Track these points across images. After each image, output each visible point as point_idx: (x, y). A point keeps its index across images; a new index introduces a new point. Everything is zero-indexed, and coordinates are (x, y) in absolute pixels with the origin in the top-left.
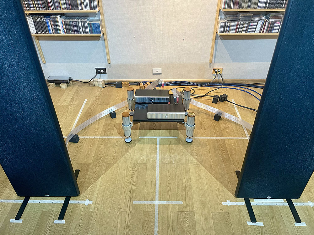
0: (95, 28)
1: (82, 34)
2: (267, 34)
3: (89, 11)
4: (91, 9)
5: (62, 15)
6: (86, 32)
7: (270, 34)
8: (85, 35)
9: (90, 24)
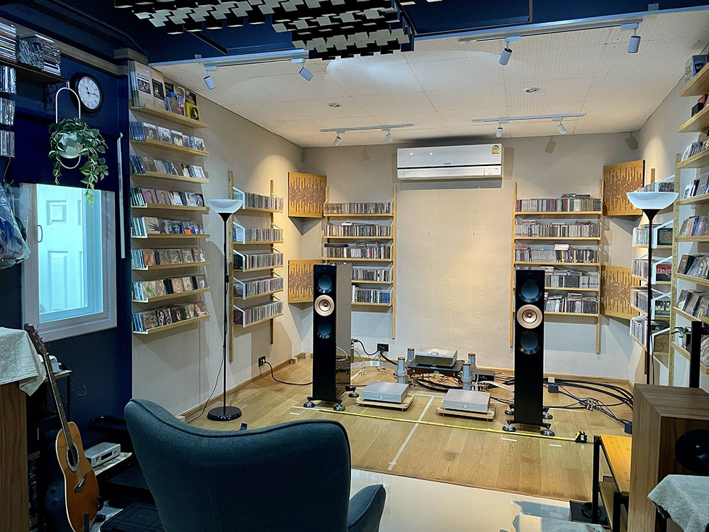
0: (385, 298)
1: (372, 303)
2: (568, 313)
3: (383, 282)
4: (385, 280)
5: (357, 285)
6: (376, 301)
7: (572, 314)
8: (375, 304)
9: (381, 294)
